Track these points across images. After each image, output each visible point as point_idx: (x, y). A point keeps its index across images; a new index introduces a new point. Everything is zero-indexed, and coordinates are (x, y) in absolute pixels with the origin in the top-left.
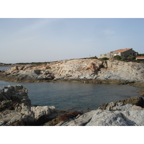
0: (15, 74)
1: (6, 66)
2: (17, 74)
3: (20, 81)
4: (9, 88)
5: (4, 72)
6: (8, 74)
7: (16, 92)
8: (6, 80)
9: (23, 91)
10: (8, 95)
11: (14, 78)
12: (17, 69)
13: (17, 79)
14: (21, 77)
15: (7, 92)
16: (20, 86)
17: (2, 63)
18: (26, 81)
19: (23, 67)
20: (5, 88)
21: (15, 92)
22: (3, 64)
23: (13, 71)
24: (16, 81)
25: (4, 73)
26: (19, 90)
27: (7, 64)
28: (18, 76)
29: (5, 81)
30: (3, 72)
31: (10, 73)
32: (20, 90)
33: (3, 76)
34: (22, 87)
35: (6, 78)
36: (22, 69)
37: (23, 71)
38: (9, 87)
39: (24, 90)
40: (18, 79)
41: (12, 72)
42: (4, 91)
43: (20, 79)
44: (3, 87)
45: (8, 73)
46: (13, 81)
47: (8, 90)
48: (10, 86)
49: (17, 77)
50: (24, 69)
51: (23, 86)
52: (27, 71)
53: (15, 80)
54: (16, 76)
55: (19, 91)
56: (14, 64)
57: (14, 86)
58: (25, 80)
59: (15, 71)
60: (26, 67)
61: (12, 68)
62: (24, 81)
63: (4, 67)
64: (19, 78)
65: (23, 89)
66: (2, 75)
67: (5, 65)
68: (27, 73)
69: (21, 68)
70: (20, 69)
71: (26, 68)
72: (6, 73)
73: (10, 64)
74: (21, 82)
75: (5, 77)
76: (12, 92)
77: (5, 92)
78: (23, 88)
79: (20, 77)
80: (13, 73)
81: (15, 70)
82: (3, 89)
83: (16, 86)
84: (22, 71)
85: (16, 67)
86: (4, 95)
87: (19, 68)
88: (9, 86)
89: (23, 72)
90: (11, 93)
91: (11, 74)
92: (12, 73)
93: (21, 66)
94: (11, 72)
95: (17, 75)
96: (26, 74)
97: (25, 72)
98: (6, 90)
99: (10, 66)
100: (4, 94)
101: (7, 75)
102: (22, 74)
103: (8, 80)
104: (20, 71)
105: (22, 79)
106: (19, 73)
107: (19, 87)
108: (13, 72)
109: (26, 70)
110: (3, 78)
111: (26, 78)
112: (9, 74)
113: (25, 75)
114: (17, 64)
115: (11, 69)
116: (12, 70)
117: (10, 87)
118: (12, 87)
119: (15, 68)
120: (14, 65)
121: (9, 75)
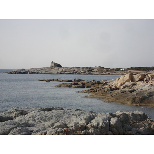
0: (127, 89)
1: (109, 72)
2: (130, 90)
3: (138, 105)
4: (119, 116)
5: (106, 84)
6: (114, 89)
7: (133, 126)
8: (110, 100)
9: (147, 125)
10: (117, 130)
11: (125, 97)
12: (132, 79)
13: (131, 100)
14: (140, 97)
15: (115, 124)
16: (140, 115)
17: (101, 67)
18: (150, 105)
19: (145, 76)
20: (111, 116)
21: (130, 125)
22: (105, 70)
23: (124, 83)
24: (129, 103)
25: (106, 86)
26: (139, 122)
27: (112, 70)
28: (134, 93)
29: (108, 101)
30: (104, 85)
31: (118, 87)
32: (141, 123)
33: (104, 93)
34: (144, 117)
35: (109, 96)
36: (141, 80)
37: (145, 84)
38: (117, 115)
39: (149, 124)
40: (134, 100)
41: (121, 85)
42: (110, 123)
43: (137, 99)
44: (108, 113)
45: (114, 87)
46: (124, 103)
47: (118, 120)
48: (121, 113)
49: (130, 96)
50: (145, 79)
51: (146, 115)
52: (151, 85)
53: (128, 100)
54: (130, 94)
55: (139, 125)
56: (125, 70)
57: (129, 113)
58: (149, 103)
59: (127, 83)
60: (149, 76)
61: (122, 77)
62: (146, 103)
63: (106, 74)
64: (136, 97)
65: (147, 122)
66: (103, 90)
67: (108, 70)
68: (152, 87)
69: (140, 77)
70: (137, 79)
71: (149, 78)
72: (110, 87)
73: (118, 70)
74: (140, 106)
75: (107, 95)
76: (125, 125)
77: (112, 123)
78: (148, 119)
79: (137, 95)
80: (124, 88)
81: (127, 81)
82: (109, 118)
83: (133, 114)
84: (141, 83)
85: (128, 74)
86: (109, 130)
87: (135, 76)
88: (118, 113)
89: (144, 86)
90: (123, 126)
91: (119, 89)
92: (122, 87)
93: (140, 73)
94: (119, 84)
95: (131, 92)
96: (150, 90)
97: (148, 85)
98: (113, 121)
99: (118, 74)
100: (109, 128)
101: (112, 90)
102: (141, 90)
103: (113, 101)
104: (137, 83)
105: (142, 100)
106: (136, 87)
107: (139, 117)
108: (124, 86)
109: (150, 81)
110: (104, 97)
111: (150, 99)
112: (116, 89)
113: (148, 92)
114: (132, 69)
115: (119, 79)
116: (122, 82)
117: (121, 115)
118: (124, 114)
119: (127, 77)
120: (124, 72)
121: (116, 91)
